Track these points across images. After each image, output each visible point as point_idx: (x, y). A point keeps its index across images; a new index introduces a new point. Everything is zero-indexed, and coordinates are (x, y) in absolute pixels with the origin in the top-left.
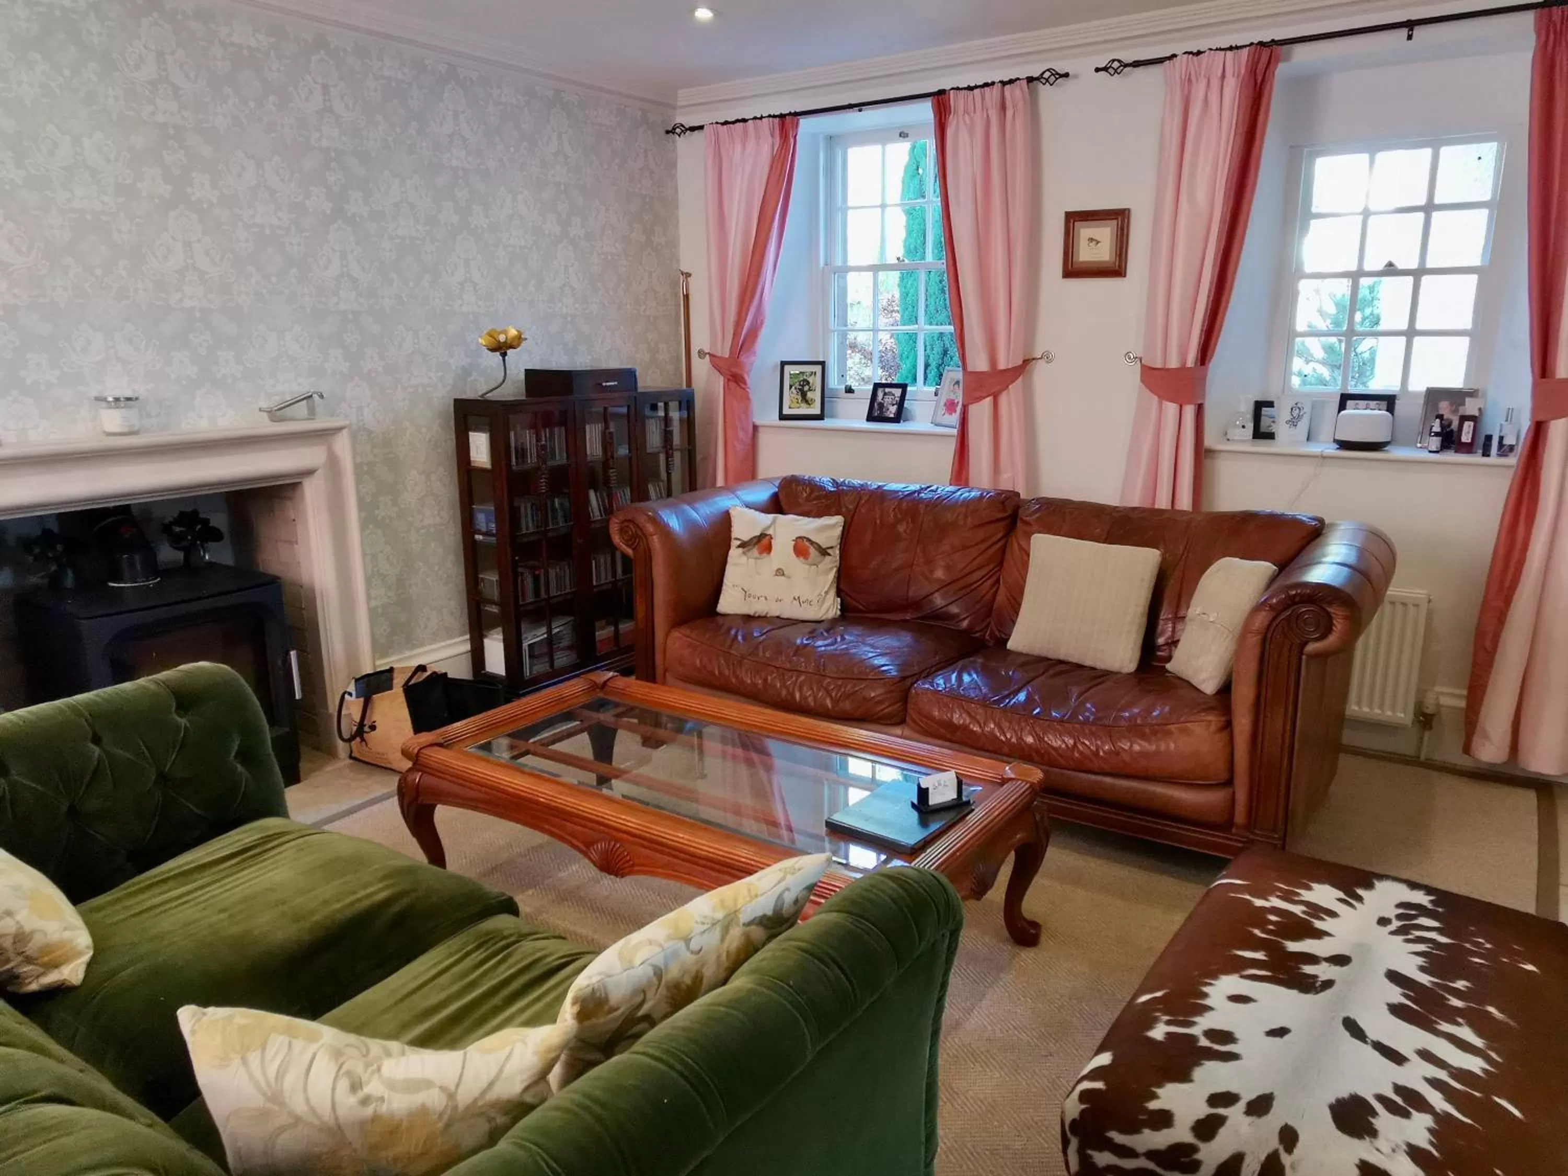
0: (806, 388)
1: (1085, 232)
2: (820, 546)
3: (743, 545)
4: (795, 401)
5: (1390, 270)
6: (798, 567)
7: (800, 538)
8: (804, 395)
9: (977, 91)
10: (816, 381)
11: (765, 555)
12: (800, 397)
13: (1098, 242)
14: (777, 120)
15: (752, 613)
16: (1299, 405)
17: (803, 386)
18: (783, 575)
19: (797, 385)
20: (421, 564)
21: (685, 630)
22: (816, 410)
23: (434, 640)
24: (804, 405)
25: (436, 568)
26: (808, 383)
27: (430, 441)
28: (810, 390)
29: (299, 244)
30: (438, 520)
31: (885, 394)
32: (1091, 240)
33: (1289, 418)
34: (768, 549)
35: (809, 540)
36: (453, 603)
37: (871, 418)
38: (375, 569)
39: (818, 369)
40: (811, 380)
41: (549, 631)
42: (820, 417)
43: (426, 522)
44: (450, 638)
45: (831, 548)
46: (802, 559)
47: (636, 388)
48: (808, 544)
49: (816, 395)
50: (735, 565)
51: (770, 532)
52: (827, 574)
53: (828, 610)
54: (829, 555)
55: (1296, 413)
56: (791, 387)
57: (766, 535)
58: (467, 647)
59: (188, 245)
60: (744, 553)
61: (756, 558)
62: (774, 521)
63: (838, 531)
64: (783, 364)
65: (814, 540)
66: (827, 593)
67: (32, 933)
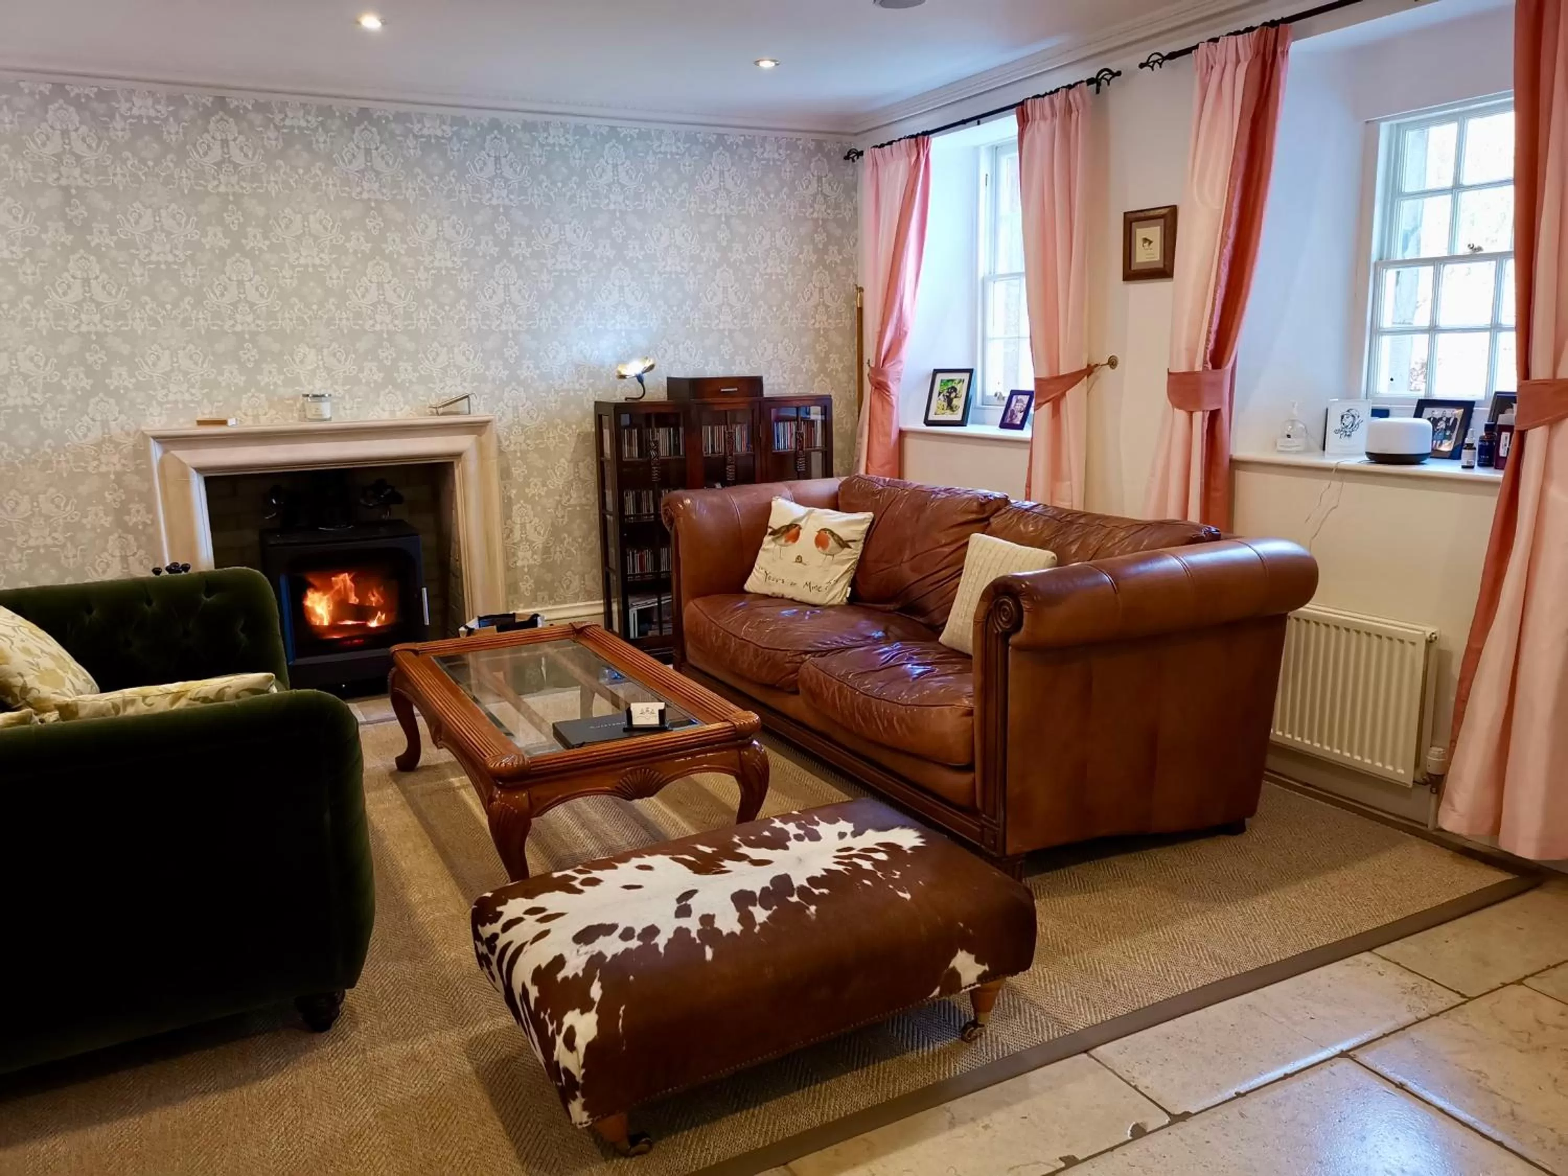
0: (953, 395)
1: (1141, 233)
2: (840, 538)
3: (774, 533)
4: (941, 407)
5: (1476, 254)
6: (815, 556)
7: (824, 530)
8: (949, 401)
9: (1046, 98)
10: (962, 389)
11: (790, 542)
12: (946, 404)
13: (1150, 242)
14: (913, 140)
15: (770, 593)
16: (1353, 412)
17: (950, 393)
18: (801, 562)
19: (945, 393)
20: (566, 535)
21: (698, 601)
22: (958, 416)
23: (576, 598)
24: (949, 411)
25: (580, 540)
26: (955, 390)
27: (579, 435)
28: (956, 397)
29: (469, 281)
30: (584, 501)
31: (1017, 401)
32: (1145, 240)
33: (1339, 426)
34: (796, 538)
35: (832, 534)
36: (595, 571)
37: (1003, 425)
38: (524, 536)
39: (966, 376)
40: (958, 387)
41: (659, 602)
42: (962, 423)
43: (572, 502)
44: (591, 599)
45: (854, 541)
46: (820, 548)
47: (762, 394)
48: (830, 536)
49: (959, 403)
50: (764, 550)
51: (802, 524)
52: (842, 565)
53: (834, 598)
54: (849, 547)
55: (1349, 420)
56: (940, 394)
57: (796, 525)
58: (601, 610)
59: (380, 285)
60: (773, 540)
61: (782, 545)
62: (808, 514)
63: (866, 526)
64: (936, 372)
65: (836, 532)
66: (837, 581)
67: (31, 689)
